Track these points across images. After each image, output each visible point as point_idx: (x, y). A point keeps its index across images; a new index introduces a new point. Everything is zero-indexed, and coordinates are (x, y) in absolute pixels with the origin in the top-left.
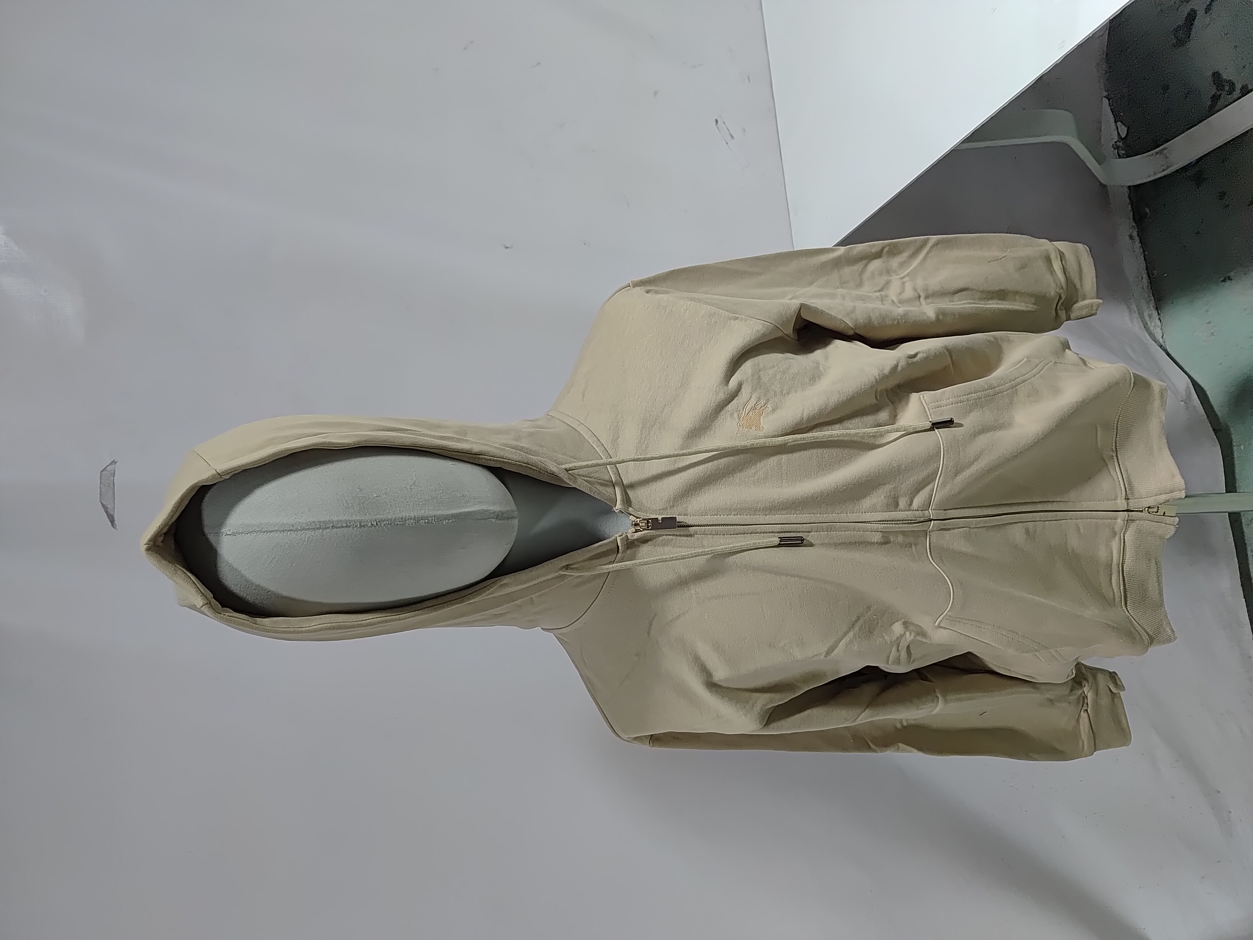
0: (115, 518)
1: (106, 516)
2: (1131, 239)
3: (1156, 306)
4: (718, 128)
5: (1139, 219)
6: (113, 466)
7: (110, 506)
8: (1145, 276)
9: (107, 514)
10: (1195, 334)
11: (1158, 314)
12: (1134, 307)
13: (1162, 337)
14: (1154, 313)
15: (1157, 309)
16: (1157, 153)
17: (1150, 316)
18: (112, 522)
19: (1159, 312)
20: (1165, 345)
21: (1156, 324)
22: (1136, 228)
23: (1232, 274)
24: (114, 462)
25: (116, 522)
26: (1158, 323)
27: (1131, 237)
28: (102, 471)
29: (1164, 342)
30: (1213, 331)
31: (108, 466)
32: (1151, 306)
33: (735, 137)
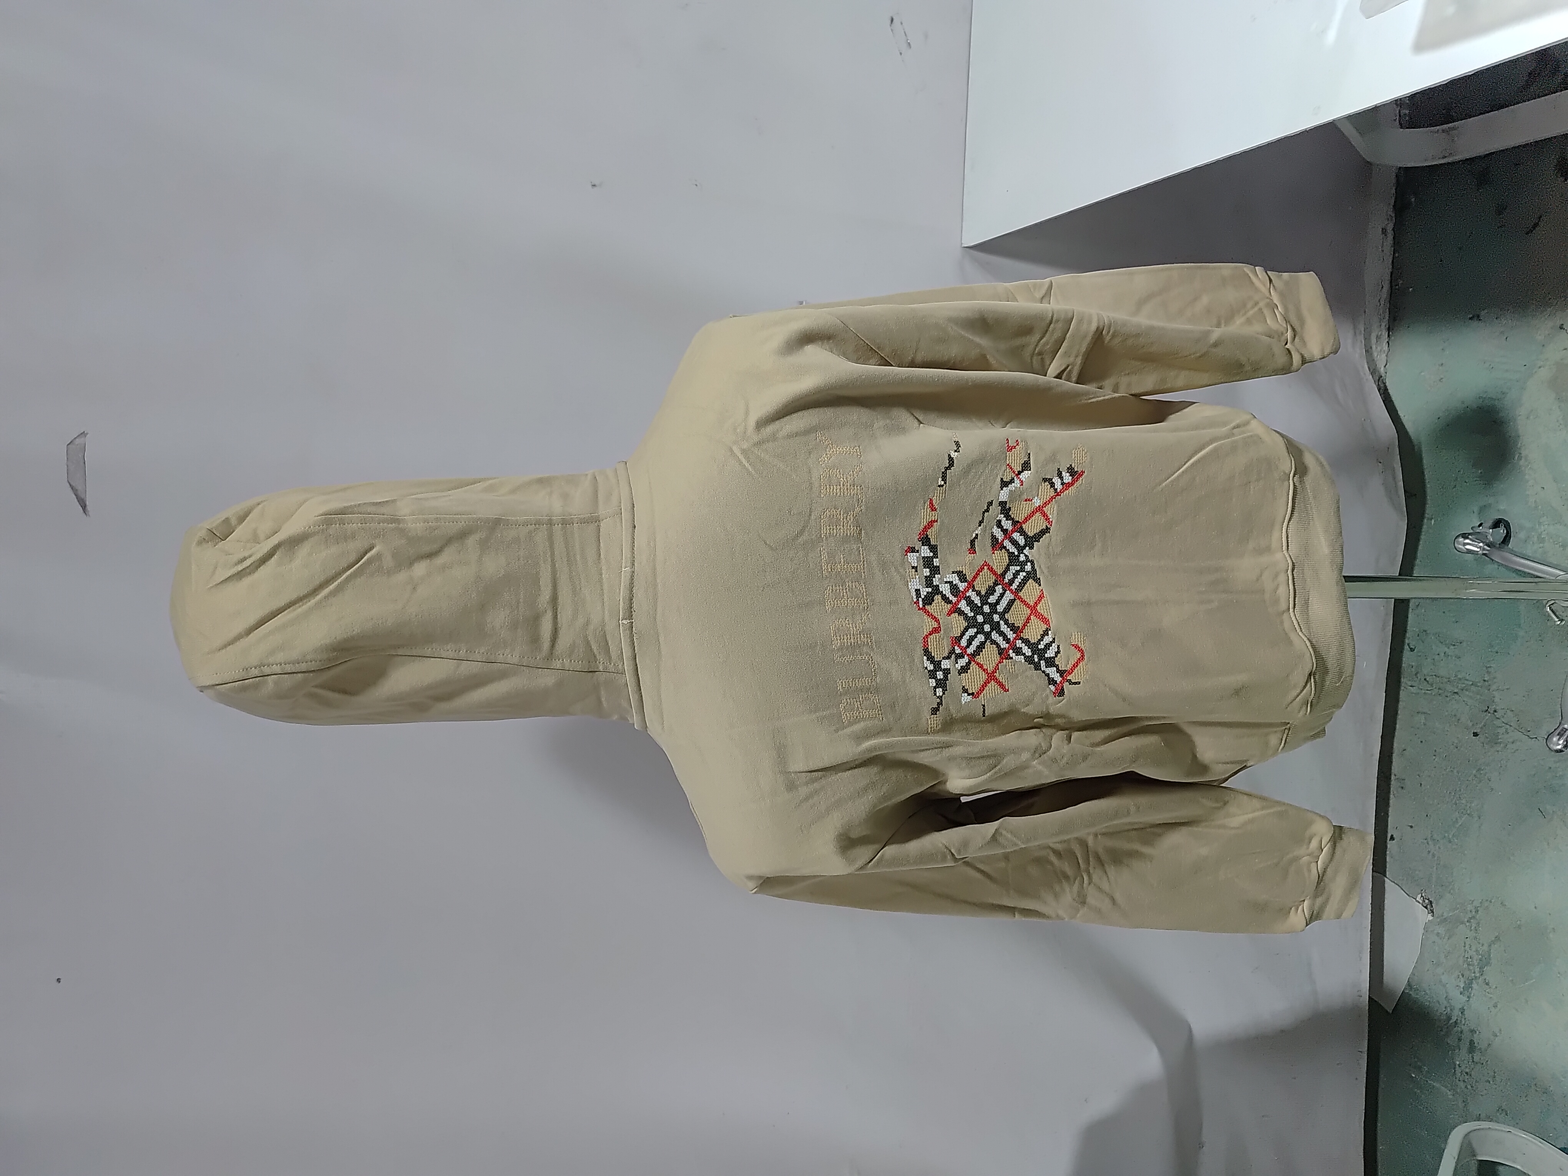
0: (87, 503)
1: (76, 500)
2: (1383, 233)
3: (1389, 327)
4: (892, 30)
5: (1401, 208)
6: (83, 439)
7: (80, 488)
8: (1386, 287)
9: (77, 498)
10: (1423, 374)
11: (1389, 336)
12: (1362, 328)
13: (1385, 366)
14: (1383, 333)
15: (1389, 330)
16: (1443, 131)
17: (1378, 338)
18: (84, 507)
19: (1391, 333)
20: (1385, 376)
21: (1382, 348)
22: (1394, 219)
23: (1483, 313)
24: (83, 434)
25: (88, 508)
26: (1386, 348)
27: (1384, 231)
28: (68, 445)
29: (1386, 373)
30: (1442, 376)
31: (75, 438)
32: (1383, 324)
33: (912, 46)
